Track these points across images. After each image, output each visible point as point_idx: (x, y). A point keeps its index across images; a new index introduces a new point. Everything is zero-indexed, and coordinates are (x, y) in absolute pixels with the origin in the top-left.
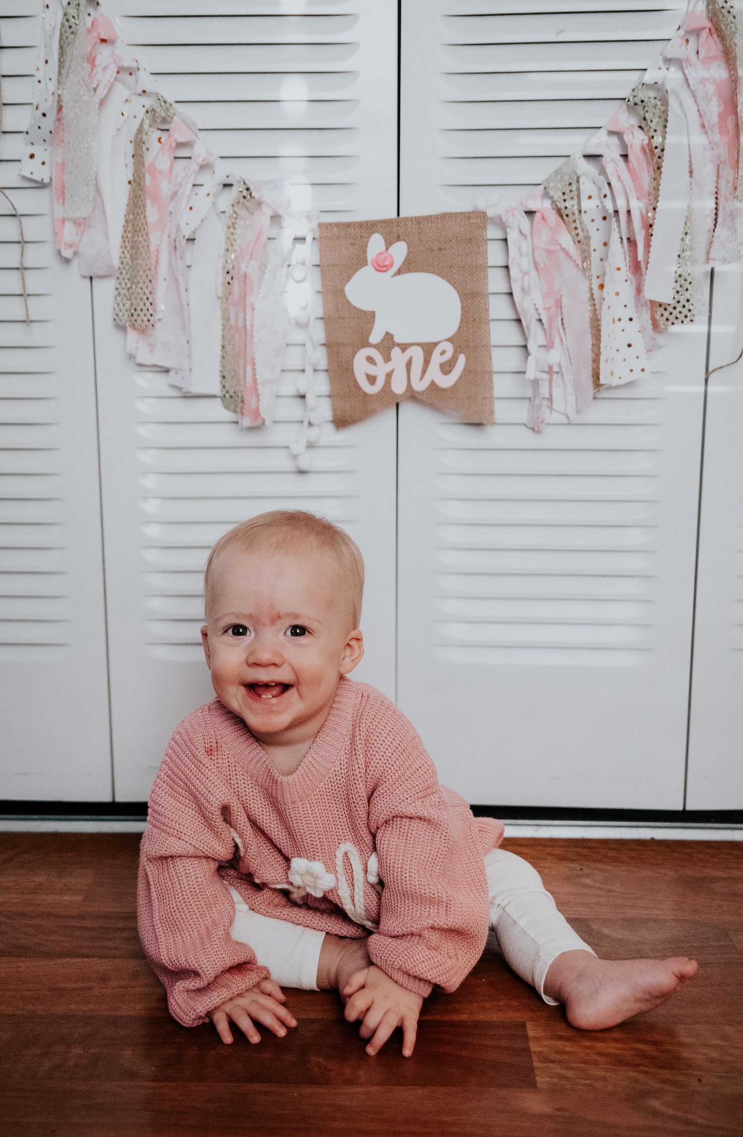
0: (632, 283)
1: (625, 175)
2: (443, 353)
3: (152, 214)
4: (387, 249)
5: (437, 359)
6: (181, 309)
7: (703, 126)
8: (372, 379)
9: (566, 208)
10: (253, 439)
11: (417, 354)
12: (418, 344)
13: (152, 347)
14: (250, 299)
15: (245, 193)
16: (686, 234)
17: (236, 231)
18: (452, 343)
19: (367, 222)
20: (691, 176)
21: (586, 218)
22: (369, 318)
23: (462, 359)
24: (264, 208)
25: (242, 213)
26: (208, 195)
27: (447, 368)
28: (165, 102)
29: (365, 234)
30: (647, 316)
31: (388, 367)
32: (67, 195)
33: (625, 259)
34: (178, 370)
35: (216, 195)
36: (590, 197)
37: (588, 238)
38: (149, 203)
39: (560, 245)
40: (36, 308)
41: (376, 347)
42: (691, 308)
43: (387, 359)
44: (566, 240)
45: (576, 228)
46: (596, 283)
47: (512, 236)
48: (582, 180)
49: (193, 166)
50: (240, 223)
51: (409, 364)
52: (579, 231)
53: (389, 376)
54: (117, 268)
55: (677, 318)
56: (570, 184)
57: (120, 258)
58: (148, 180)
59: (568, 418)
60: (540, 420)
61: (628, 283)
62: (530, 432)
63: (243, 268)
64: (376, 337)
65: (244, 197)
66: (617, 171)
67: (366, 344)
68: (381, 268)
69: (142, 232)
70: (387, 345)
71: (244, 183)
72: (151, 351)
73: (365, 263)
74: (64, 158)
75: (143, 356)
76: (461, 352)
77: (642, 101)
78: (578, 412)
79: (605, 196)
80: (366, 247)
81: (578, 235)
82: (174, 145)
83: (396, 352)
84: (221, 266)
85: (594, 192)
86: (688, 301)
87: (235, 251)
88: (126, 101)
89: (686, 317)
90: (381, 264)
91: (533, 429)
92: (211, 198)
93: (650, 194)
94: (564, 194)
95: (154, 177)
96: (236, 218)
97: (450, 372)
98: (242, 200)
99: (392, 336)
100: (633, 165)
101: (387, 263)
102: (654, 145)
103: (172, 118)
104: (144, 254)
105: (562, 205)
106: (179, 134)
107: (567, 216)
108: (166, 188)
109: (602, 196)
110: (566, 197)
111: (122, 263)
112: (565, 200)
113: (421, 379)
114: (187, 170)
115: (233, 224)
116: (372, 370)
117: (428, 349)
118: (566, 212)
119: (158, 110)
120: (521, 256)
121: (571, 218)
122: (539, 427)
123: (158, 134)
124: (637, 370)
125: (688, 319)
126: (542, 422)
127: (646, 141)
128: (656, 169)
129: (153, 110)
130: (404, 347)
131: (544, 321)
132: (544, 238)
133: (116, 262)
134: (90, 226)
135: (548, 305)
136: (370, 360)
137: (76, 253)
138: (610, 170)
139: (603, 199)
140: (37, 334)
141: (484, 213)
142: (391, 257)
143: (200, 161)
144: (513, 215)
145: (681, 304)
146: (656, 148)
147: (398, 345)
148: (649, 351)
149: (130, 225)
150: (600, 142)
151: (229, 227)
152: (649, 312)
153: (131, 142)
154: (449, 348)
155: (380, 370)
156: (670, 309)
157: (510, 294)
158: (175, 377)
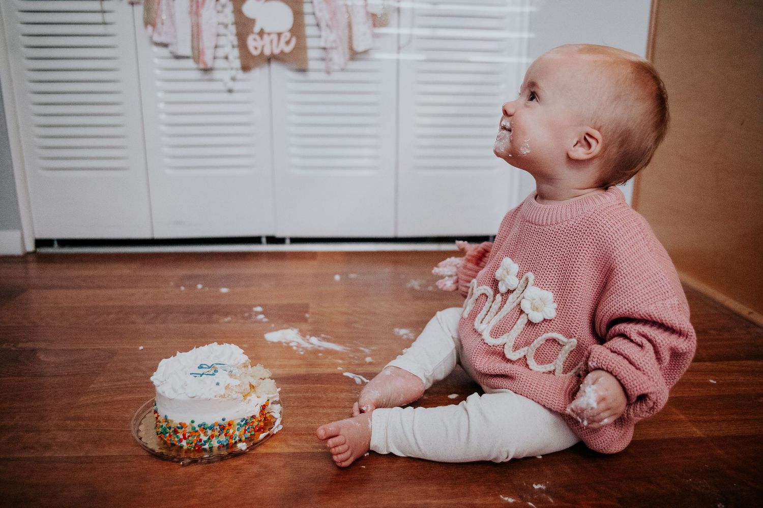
2: (286, 37)
5: (284, 39)
6: (171, 16)
8: (256, 48)
10: (207, 77)
11: (275, 37)
12: (275, 33)
13: (160, 34)
18: (290, 32)
22: (252, 21)
23: (294, 39)
27: (288, 43)
31: (263, 43)
34: (171, 45)
40: (108, 17)
41: (257, 34)
43: (262, 39)
51: (271, 42)
53: (263, 47)
60: (330, 69)
64: (257, 29)
67: (252, 32)
70: (261, 33)
72: (159, 36)
75: (157, 38)
76: (293, 36)
78: (345, 65)
83: (265, 36)
91: (327, 73)
97: (289, 45)
99: (264, 30)
113: (277, 48)
116: (256, 44)
117: (279, 35)
122: (330, 72)
130: (269, 34)
136: (255, 40)
140: (110, 29)
147: (266, 33)
154: (288, 35)
155: (259, 44)
157: (314, 14)
158: (170, 48)
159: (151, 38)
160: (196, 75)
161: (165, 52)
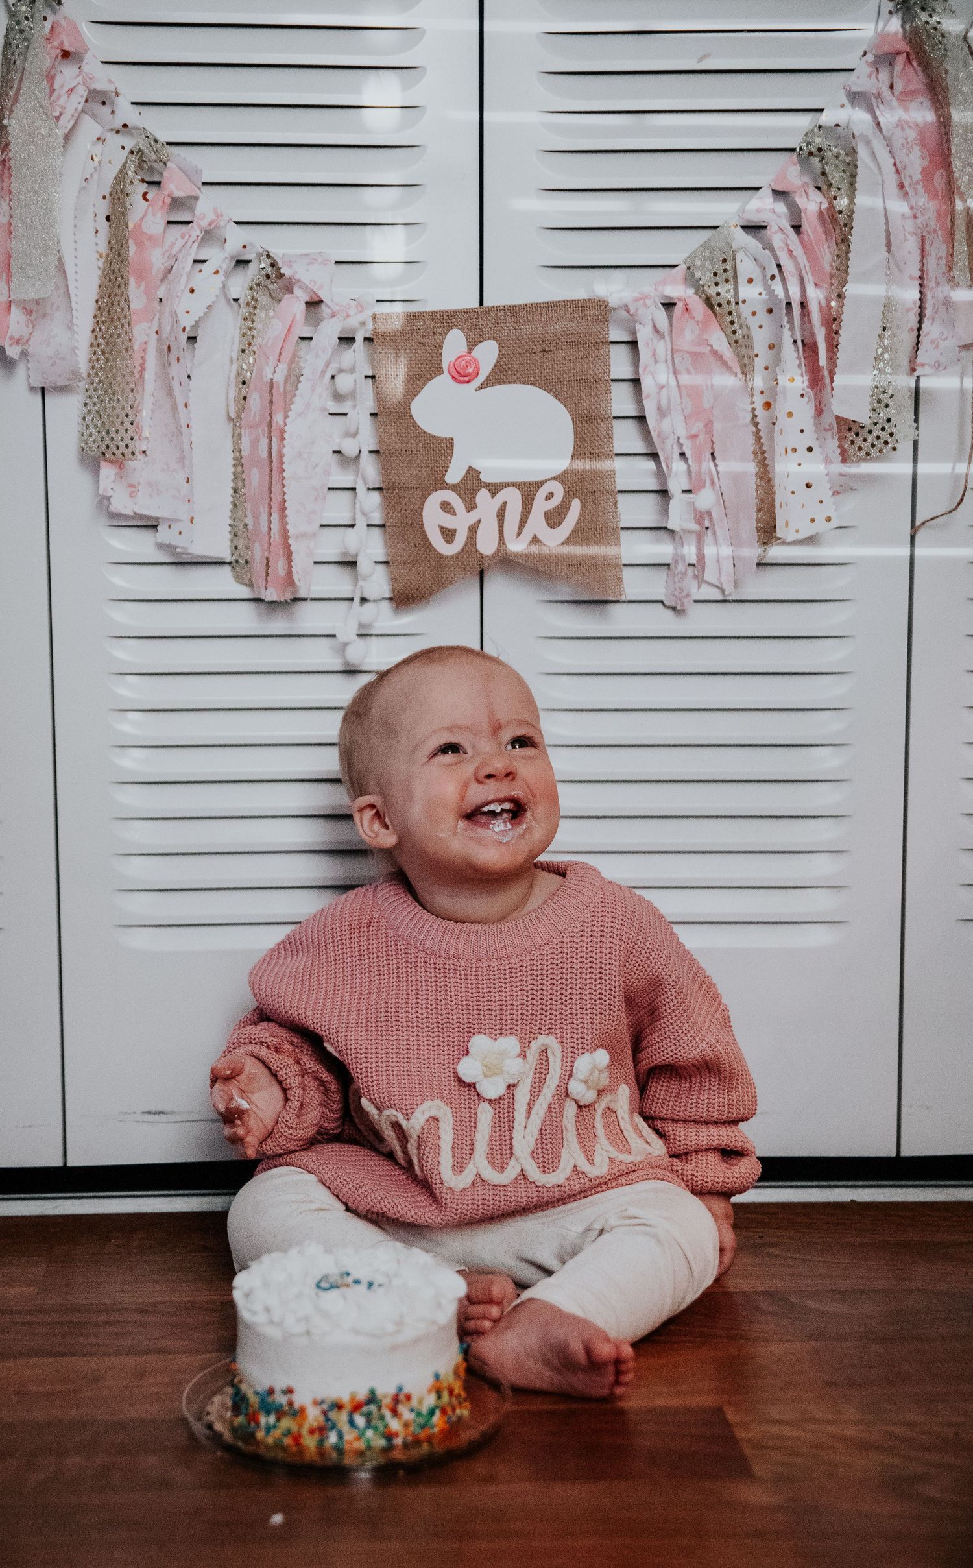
0: (809, 400)
1: (799, 251)
2: (550, 496)
3: (137, 297)
4: (470, 351)
5: (540, 505)
6: (178, 432)
7: (901, 186)
8: (449, 535)
9: (718, 294)
10: (277, 625)
11: (513, 498)
12: (514, 485)
13: (135, 488)
14: (278, 418)
15: (269, 270)
16: (884, 329)
17: (255, 325)
18: (562, 482)
19: (442, 313)
20: (889, 251)
21: (745, 310)
22: (446, 446)
23: (576, 505)
24: (297, 291)
25: (264, 300)
26: (217, 272)
27: (554, 518)
28: (156, 141)
29: (440, 330)
30: (833, 445)
31: (473, 517)
32: (14, 268)
33: (800, 366)
34: (170, 524)
35: (228, 275)
36: (750, 281)
37: (749, 337)
38: (132, 282)
39: (711, 346)
41: (455, 488)
42: (893, 430)
43: (471, 506)
44: (719, 340)
45: (732, 323)
46: (759, 401)
47: (644, 335)
48: (739, 257)
49: (195, 231)
50: (260, 314)
51: (501, 513)
52: (736, 326)
54: (85, 375)
55: (873, 446)
56: (724, 261)
57: (90, 360)
58: (132, 248)
59: (723, 591)
60: (684, 594)
61: (805, 399)
62: (670, 613)
63: (268, 373)
64: (454, 475)
65: (268, 276)
66: (787, 245)
67: (441, 484)
68: (462, 376)
69: (123, 321)
70: (471, 485)
71: (268, 256)
72: (131, 495)
73: (440, 371)
74: (11, 217)
75: (122, 503)
76: (574, 496)
77: (820, 150)
78: (736, 584)
79: (773, 277)
80: (441, 347)
81: (734, 332)
82: (168, 200)
83: (483, 496)
84: (234, 374)
85: (756, 274)
86: (889, 421)
87: (255, 353)
88: (99, 139)
89: (886, 443)
90: (461, 372)
91: (674, 609)
92: (221, 276)
93: (832, 277)
94: (715, 274)
95: (140, 244)
96: (255, 307)
97: (560, 523)
98: (263, 280)
99: (478, 473)
100: (808, 235)
101: (470, 370)
102: (837, 208)
103: (165, 164)
104: (124, 352)
105: (712, 291)
106: (175, 185)
107: (720, 305)
108: (157, 259)
109: (768, 277)
110: (718, 279)
111: (93, 367)
112: (717, 284)
113: (519, 534)
114: (187, 237)
115: (250, 313)
116: (449, 522)
117: (529, 491)
118: (719, 300)
119: (146, 151)
120: (656, 362)
121: (726, 308)
122: (682, 605)
123: (143, 187)
124: (820, 519)
125: (890, 446)
126: (688, 595)
127: (825, 205)
128: (839, 241)
129: (140, 151)
130: (494, 489)
131: (688, 455)
132: (688, 336)
133: (84, 367)
134: (44, 315)
135: (694, 432)
136: (446, 507)
137: (24, 354)
138: (777, 241)
139: (770, 282)
141: (604, 301)
142: (476, 361)
143: (204, 223)
144: (645, 305)
145: (879, 426)
146: (840, 212)
147: (487, 485)
148: (836, 493)
149: (105, 313)
150: (762, 207)
151: (245, 319)
152: (836, 437)
153: (104, 197)
154: (558, 490)
155: (461, 522)
156: (864, 433)
157: (641, 419)
158: (164, 534)
159: (103, 502)
160: (244, 618)
161: (142, 545)
